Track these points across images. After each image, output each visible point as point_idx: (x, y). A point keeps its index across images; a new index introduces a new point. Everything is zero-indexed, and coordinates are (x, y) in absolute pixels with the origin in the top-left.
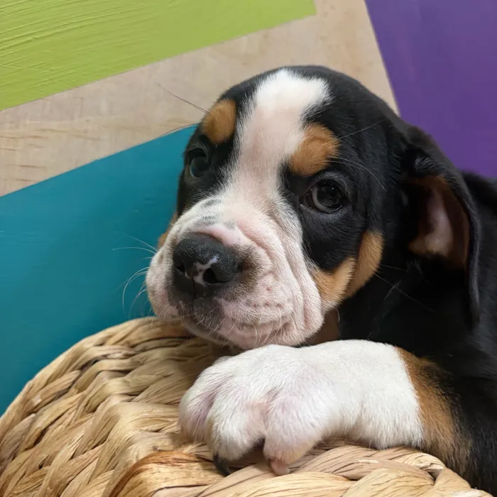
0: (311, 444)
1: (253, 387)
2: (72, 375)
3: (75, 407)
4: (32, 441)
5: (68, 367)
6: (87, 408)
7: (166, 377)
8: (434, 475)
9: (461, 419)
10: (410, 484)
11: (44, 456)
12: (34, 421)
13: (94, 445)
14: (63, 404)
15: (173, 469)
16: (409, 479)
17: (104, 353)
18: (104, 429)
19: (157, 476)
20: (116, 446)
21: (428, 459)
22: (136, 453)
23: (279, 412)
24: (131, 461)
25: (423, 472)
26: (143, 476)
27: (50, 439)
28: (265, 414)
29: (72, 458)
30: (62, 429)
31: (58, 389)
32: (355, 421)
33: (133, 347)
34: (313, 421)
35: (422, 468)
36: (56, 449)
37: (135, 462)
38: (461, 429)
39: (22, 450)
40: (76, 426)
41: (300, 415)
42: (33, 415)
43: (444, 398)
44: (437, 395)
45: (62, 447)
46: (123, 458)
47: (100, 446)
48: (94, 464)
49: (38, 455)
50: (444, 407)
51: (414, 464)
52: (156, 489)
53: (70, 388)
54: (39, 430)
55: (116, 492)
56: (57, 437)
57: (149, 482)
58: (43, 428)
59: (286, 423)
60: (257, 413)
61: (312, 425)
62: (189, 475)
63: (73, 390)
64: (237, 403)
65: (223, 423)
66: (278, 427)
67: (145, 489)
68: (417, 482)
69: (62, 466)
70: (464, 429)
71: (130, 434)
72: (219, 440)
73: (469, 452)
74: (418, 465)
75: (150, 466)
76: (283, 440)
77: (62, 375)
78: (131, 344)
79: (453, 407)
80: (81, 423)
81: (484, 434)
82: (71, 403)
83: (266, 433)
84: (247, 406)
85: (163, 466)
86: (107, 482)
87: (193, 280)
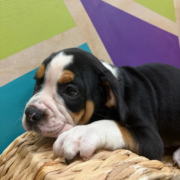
0: (93, 151)
1: (74, 137)
2: (15, 149)
3: (18, 158)
4: (5, 173)
5: (14, 147)
6: (22, 157)
7: (46, 143)
8: (129, 155)
9: (135, 138)
10: (121, 158)
11: (10, 175)
12: (4, 166)
13: (26, 168)
14: (13, 159)
15: (52, 167)
16: (120, 157)
17: (25, 140)
18: (29, 162)
19: (47, 169)
20: (33, 165)
21: (127, 151)
22: (40, 165)
23: (83, 142)
24: (39, 168)
25: (126, 155)
26: (43, 170)
27: (11, 170)
28: (79, 144)
29: (19, 173)
30: (14, 166)
31: (11, 154)
32: (105, 142)
33: (34, 136)
34: (93, 144)
35: (125, 154)
36: (14, 172)
37: (40, 167)
38: (135, 141)
39: (2, 176)
40: (19, 164)
41: (89, 142)
42: (4, 165)
43: (129, 133)
44: (127, 132)
45: (15, 171)
46: (36, 168)
47: (28, 168)
48: (27, 173)
49: (8, 176)
50: (130, 135)
51: (123, 153)
52: (47, 173)
53: (15, 153)
54: (7, 168)
55: (35, 177)
56: (13, 169)
57: (45, 171)
58: (8, 168)
59: (85, 145)
60: (76, 144)
61: (92, 145)
62: (57, 168)
63: (16, 153)
64: (70, 142)
65: (67, 148)
66: (83, 147)
67: (44, 173)
68: (123, 157)
69: (17, 176)
70: (136, 141)
71: (37, 160)
72: (66, 154)
73: (138, 147)
74: (124, 153)
75: (44, 167)
76: (85, 150)
77: (12, 150)
78: (33, 136)
79: (132, 135)
80: (21, 163)
81: (142, 142)
82: (16, 158)
83: (80, 149)
84: (73, 142)
85: (49, 166)
86: (32, 177)
87: (30, 120)
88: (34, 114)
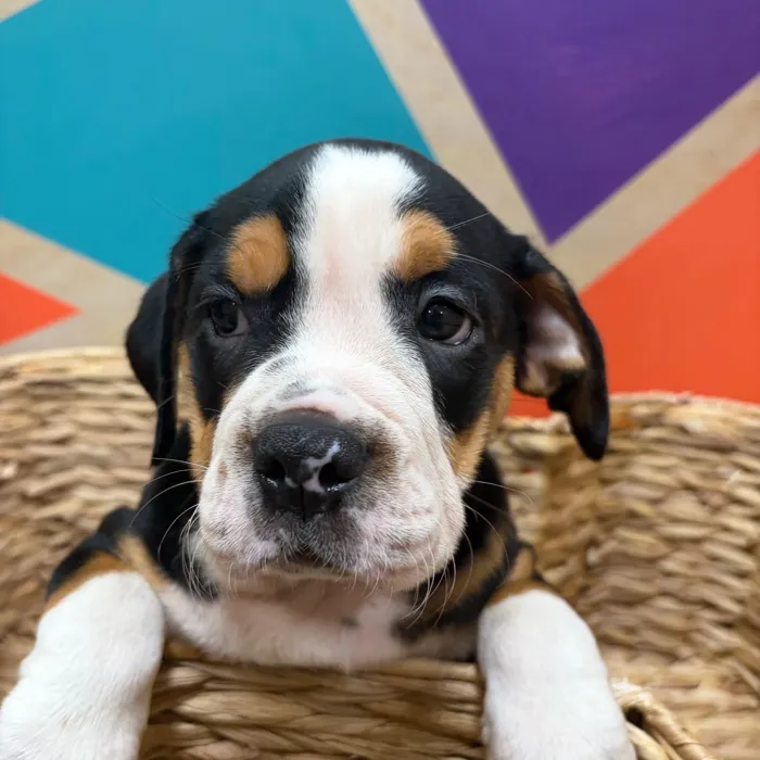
87: (302, 489)
88: (335, 448)
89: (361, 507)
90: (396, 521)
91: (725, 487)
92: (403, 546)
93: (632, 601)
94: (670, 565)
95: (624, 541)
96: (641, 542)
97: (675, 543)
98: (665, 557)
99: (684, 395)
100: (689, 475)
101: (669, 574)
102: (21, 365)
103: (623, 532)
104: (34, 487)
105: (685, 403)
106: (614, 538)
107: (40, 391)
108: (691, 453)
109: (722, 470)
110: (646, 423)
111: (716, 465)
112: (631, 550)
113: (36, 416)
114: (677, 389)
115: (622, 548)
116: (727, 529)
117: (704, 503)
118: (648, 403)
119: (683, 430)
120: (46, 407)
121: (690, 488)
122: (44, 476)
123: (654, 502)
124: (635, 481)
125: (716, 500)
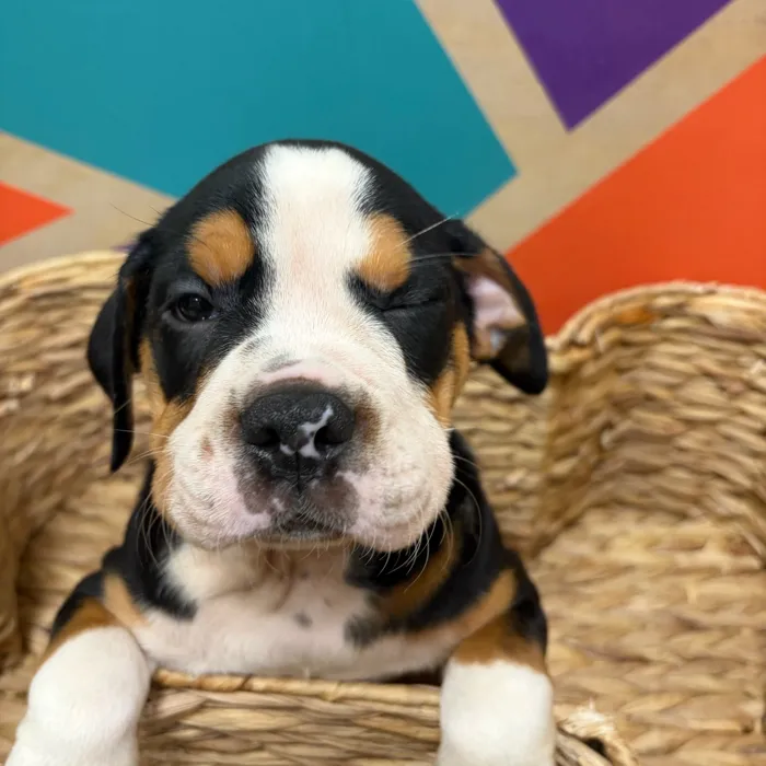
87: (298, 455)
88: (329, 412)
89: (355, 471)
90: (388, 482)
91: (745, 376)
92: (395, 504)
93: (646, 471)
94: (685, 442)
95: (639, 421)
96: (657, 422)
97: (692, 424)
98: (681, 435)
99: (711, 286)
100: (709, 363)
101: (682, 450)
102: (20, 281)
103: (639, 413)
104: (56, 390)
105: (711, 293)
106: (629, 418)
107: (44, 303)
108: (713, 343)
109: (744, 360)
110: (666, 314)
111: (738, 355)
112: (646, 429)
113: (43, 326)
114: (702, 279)
115: (637, 427)
116: (743, 413)
117: (723, 389)
118: (671, 294)
119: (706, 320)
120: (53, 316)
121: (708, 375)
122: (63, 378)
123: (671, 387)
124: (652, 368)
125: (736, 387)
